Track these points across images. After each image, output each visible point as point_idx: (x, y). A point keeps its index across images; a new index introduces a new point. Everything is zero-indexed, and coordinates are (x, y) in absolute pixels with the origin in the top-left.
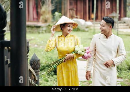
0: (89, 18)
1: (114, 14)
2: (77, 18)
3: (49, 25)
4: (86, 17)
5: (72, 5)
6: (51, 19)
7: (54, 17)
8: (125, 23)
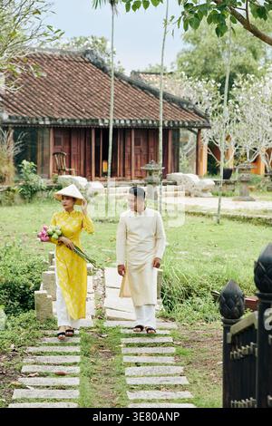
0: (97, 174)
1: (152, 166)
2: (70, 173)
3: (9, 189)
4: (91, 171)
5: (60, 144)
6: (13, 176)
7: (19, 171)
8: (175, 184)
